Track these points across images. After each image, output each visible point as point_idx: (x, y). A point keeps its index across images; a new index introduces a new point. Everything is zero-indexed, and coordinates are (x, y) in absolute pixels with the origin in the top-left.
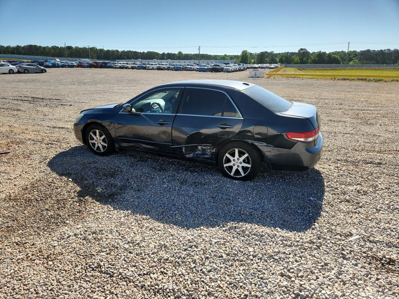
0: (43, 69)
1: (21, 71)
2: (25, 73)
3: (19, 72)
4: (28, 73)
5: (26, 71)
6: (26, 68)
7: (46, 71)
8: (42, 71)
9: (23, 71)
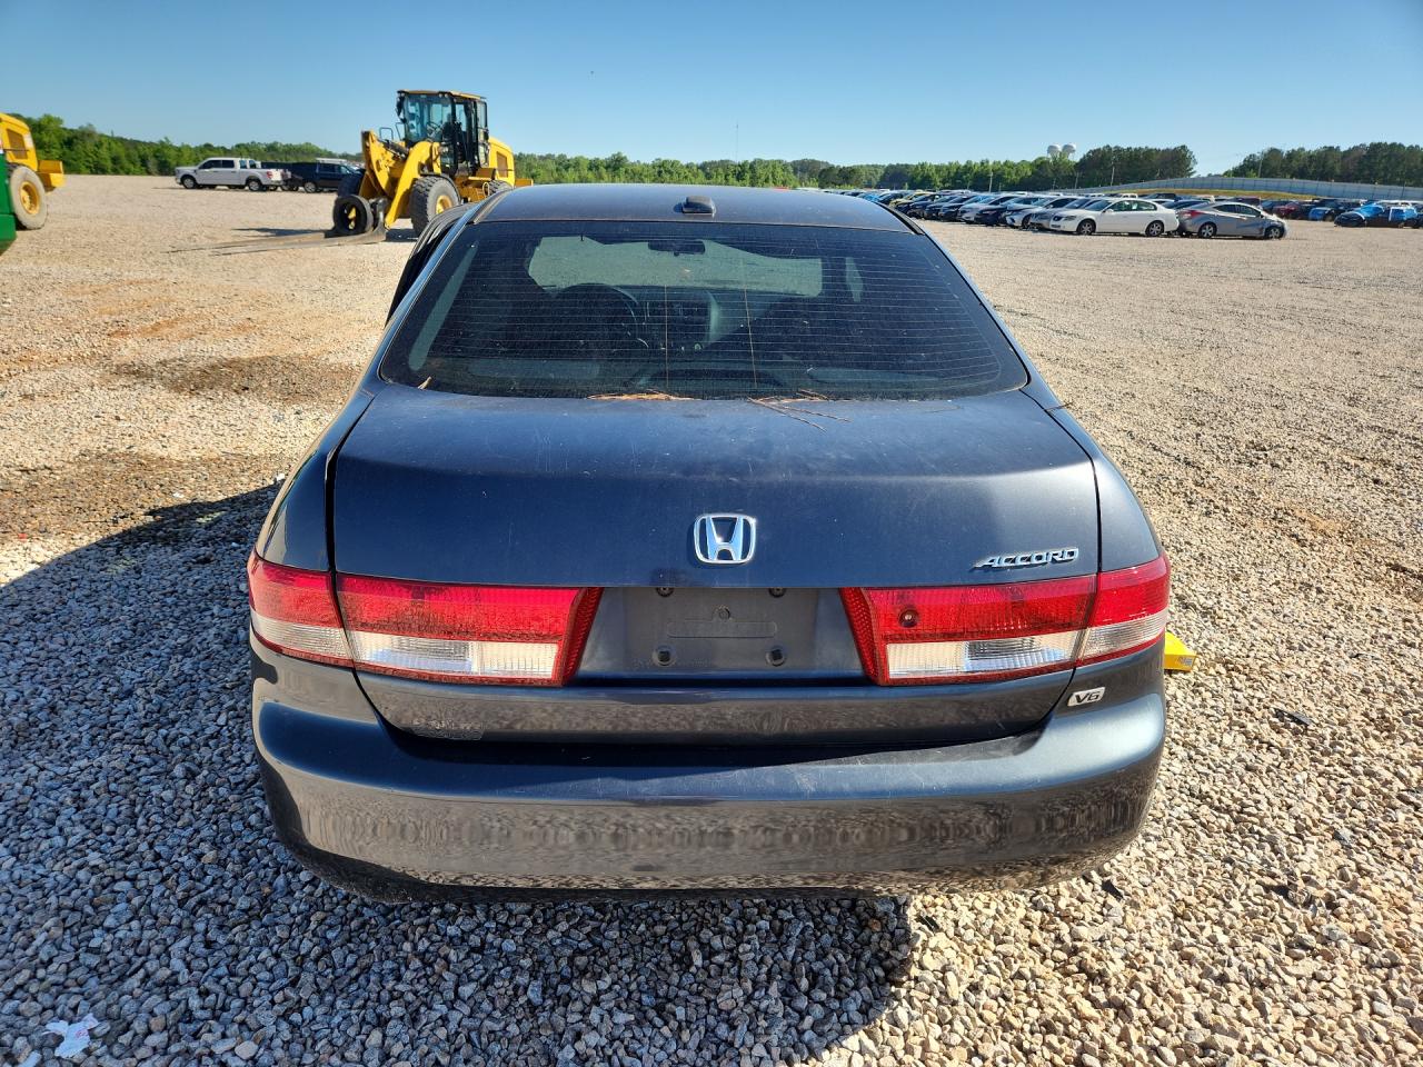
0: (1274, 227)
1: (1189, 229)
2: (1200, 236)
3: (1182, 232)
4: (1215, 235)
5: (1208, 230)
6: (1211, 220)
7: (1282, 232)
8: (1271, 232)
9: (1194, 229)
